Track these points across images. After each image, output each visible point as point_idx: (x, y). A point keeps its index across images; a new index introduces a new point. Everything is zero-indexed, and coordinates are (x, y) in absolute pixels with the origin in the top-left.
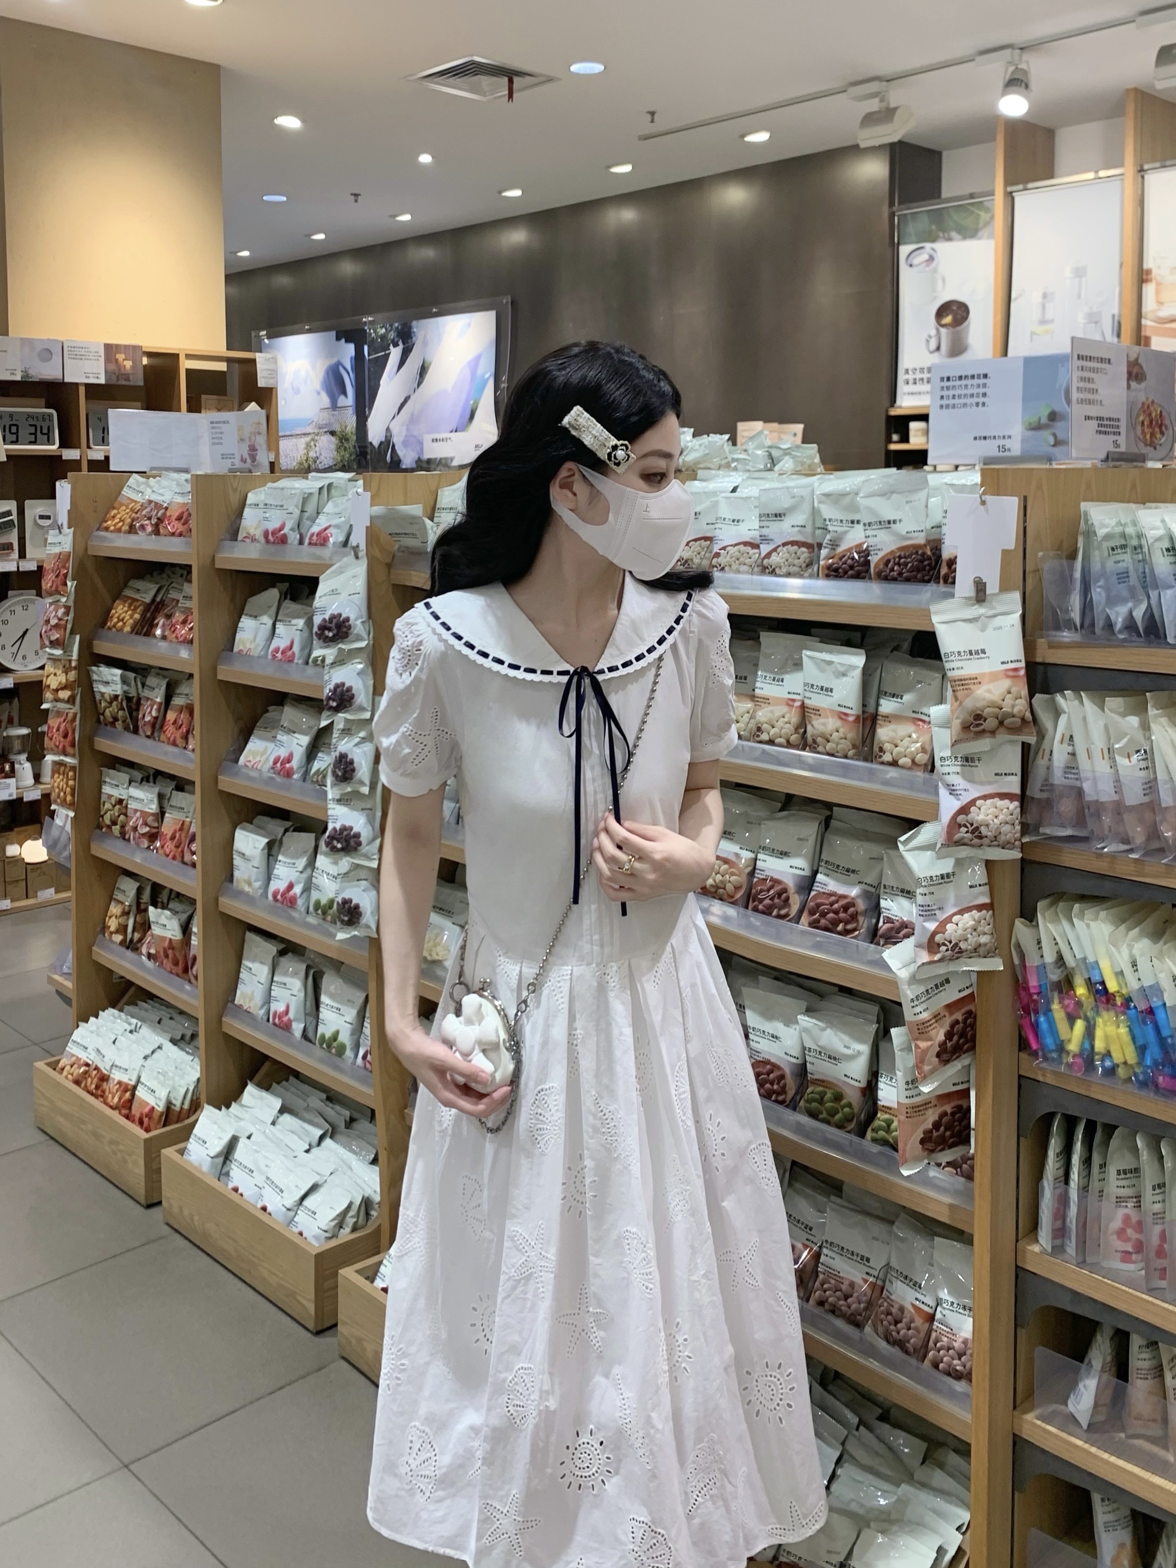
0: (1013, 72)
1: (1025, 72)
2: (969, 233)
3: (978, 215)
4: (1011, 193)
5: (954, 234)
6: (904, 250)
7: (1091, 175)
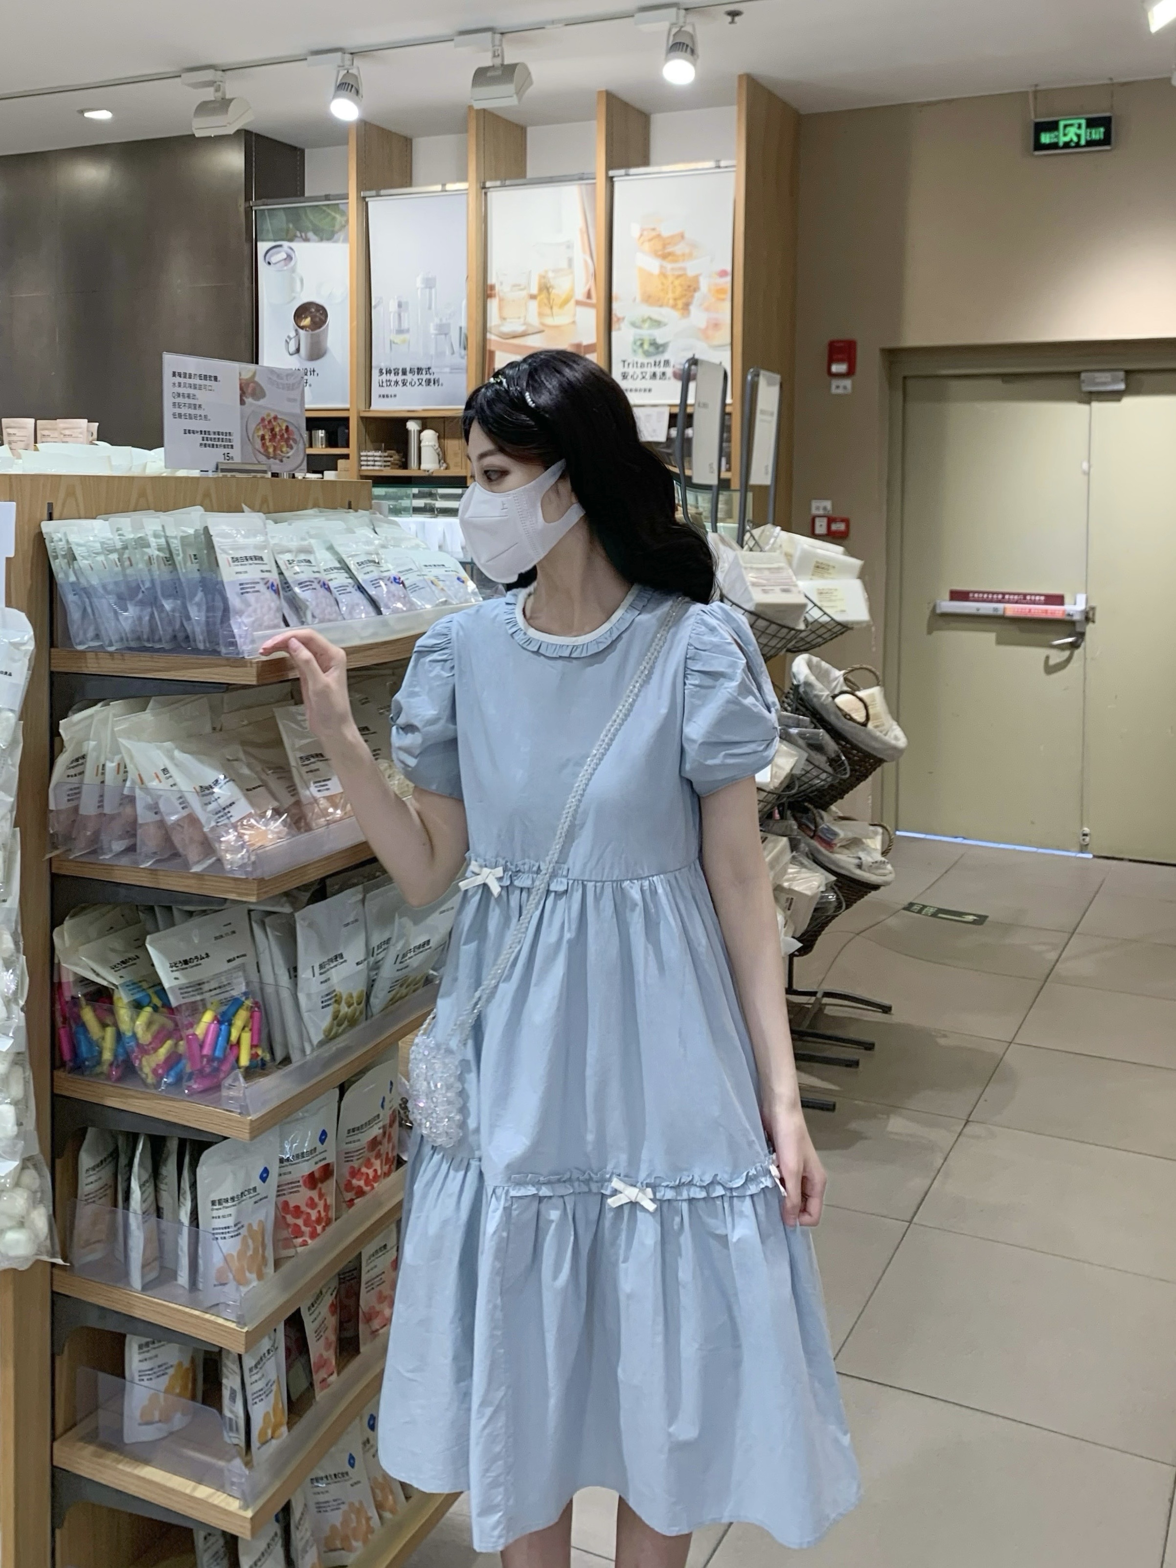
0: (345, 76)
1: (355, 77)
2: (326, 235)
3: (334, 218)
4: (364, 198)
5: (310, 235)
6: (263, 247)
7: (438, 188)
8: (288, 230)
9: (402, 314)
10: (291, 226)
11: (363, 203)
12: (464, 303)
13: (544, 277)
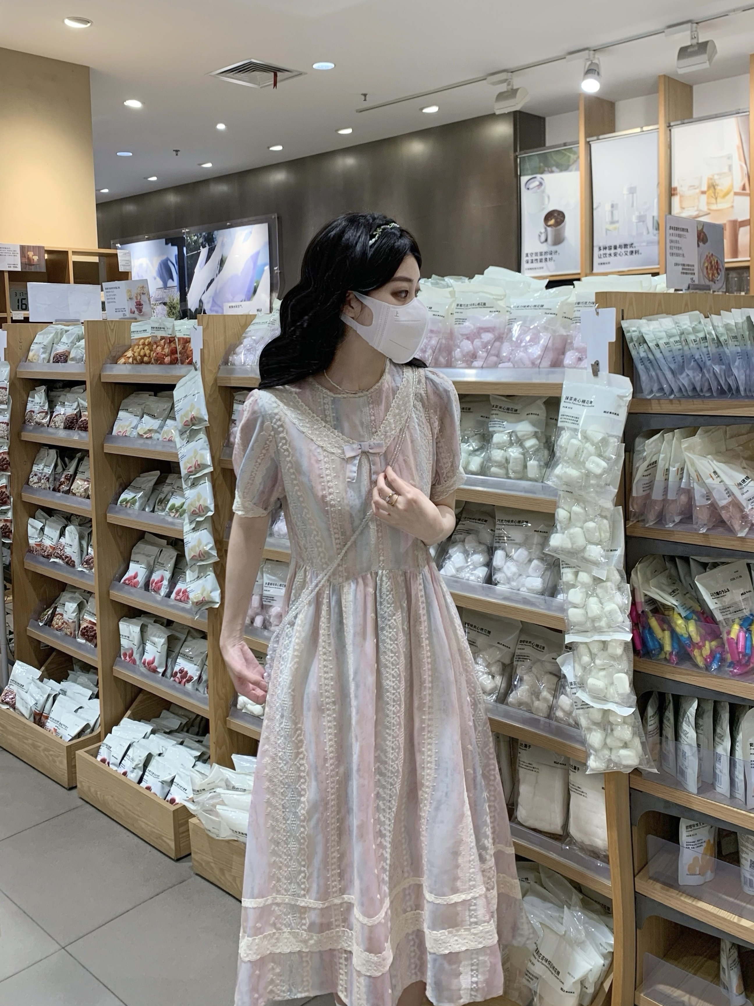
0: (590, 65)
1: (597, 65)
2: (564, 167)
3: (569, 157)
4: (589, 142)
5: (554, 169)
6: (524, 179)
7: (638, 130)
8: (540, 167)
9: (614, 212)
10: (542, 165)
11: (588, 145)
12: (656, 200)
13: (711, 179)
